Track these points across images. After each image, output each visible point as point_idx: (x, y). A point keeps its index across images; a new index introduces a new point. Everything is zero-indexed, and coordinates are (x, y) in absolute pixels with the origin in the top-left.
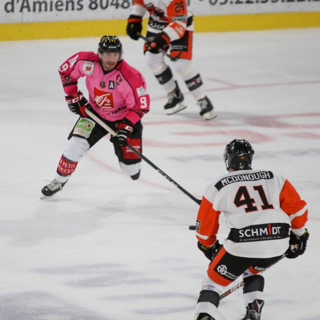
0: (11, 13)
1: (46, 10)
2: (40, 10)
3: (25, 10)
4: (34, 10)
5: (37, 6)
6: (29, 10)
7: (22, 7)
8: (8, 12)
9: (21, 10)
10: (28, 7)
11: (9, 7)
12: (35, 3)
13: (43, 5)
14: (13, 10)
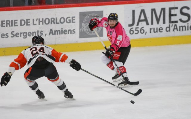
0: (169, 32)
1: (185, 30)
2: (183, 30)
3: (175, 30)
4: (180, 30)
5: (181, 28)
6: (177, 30)
7: (174, 29)
8: (167, 31)
9: (174, 31)
10: (177, 29)
11: (168, 29)
12: (180, 27)
13: (184, 28)
14: (169, 31)
